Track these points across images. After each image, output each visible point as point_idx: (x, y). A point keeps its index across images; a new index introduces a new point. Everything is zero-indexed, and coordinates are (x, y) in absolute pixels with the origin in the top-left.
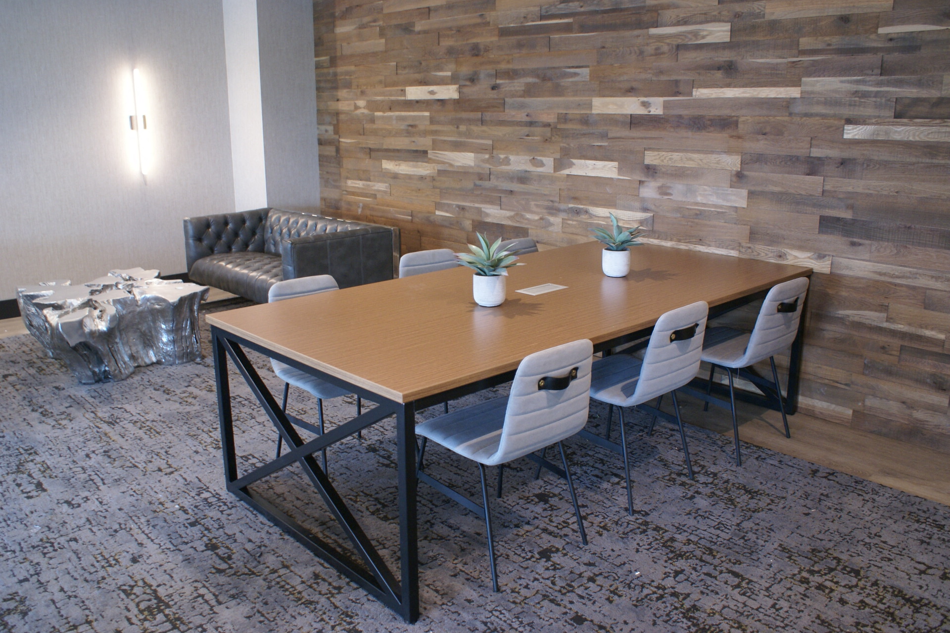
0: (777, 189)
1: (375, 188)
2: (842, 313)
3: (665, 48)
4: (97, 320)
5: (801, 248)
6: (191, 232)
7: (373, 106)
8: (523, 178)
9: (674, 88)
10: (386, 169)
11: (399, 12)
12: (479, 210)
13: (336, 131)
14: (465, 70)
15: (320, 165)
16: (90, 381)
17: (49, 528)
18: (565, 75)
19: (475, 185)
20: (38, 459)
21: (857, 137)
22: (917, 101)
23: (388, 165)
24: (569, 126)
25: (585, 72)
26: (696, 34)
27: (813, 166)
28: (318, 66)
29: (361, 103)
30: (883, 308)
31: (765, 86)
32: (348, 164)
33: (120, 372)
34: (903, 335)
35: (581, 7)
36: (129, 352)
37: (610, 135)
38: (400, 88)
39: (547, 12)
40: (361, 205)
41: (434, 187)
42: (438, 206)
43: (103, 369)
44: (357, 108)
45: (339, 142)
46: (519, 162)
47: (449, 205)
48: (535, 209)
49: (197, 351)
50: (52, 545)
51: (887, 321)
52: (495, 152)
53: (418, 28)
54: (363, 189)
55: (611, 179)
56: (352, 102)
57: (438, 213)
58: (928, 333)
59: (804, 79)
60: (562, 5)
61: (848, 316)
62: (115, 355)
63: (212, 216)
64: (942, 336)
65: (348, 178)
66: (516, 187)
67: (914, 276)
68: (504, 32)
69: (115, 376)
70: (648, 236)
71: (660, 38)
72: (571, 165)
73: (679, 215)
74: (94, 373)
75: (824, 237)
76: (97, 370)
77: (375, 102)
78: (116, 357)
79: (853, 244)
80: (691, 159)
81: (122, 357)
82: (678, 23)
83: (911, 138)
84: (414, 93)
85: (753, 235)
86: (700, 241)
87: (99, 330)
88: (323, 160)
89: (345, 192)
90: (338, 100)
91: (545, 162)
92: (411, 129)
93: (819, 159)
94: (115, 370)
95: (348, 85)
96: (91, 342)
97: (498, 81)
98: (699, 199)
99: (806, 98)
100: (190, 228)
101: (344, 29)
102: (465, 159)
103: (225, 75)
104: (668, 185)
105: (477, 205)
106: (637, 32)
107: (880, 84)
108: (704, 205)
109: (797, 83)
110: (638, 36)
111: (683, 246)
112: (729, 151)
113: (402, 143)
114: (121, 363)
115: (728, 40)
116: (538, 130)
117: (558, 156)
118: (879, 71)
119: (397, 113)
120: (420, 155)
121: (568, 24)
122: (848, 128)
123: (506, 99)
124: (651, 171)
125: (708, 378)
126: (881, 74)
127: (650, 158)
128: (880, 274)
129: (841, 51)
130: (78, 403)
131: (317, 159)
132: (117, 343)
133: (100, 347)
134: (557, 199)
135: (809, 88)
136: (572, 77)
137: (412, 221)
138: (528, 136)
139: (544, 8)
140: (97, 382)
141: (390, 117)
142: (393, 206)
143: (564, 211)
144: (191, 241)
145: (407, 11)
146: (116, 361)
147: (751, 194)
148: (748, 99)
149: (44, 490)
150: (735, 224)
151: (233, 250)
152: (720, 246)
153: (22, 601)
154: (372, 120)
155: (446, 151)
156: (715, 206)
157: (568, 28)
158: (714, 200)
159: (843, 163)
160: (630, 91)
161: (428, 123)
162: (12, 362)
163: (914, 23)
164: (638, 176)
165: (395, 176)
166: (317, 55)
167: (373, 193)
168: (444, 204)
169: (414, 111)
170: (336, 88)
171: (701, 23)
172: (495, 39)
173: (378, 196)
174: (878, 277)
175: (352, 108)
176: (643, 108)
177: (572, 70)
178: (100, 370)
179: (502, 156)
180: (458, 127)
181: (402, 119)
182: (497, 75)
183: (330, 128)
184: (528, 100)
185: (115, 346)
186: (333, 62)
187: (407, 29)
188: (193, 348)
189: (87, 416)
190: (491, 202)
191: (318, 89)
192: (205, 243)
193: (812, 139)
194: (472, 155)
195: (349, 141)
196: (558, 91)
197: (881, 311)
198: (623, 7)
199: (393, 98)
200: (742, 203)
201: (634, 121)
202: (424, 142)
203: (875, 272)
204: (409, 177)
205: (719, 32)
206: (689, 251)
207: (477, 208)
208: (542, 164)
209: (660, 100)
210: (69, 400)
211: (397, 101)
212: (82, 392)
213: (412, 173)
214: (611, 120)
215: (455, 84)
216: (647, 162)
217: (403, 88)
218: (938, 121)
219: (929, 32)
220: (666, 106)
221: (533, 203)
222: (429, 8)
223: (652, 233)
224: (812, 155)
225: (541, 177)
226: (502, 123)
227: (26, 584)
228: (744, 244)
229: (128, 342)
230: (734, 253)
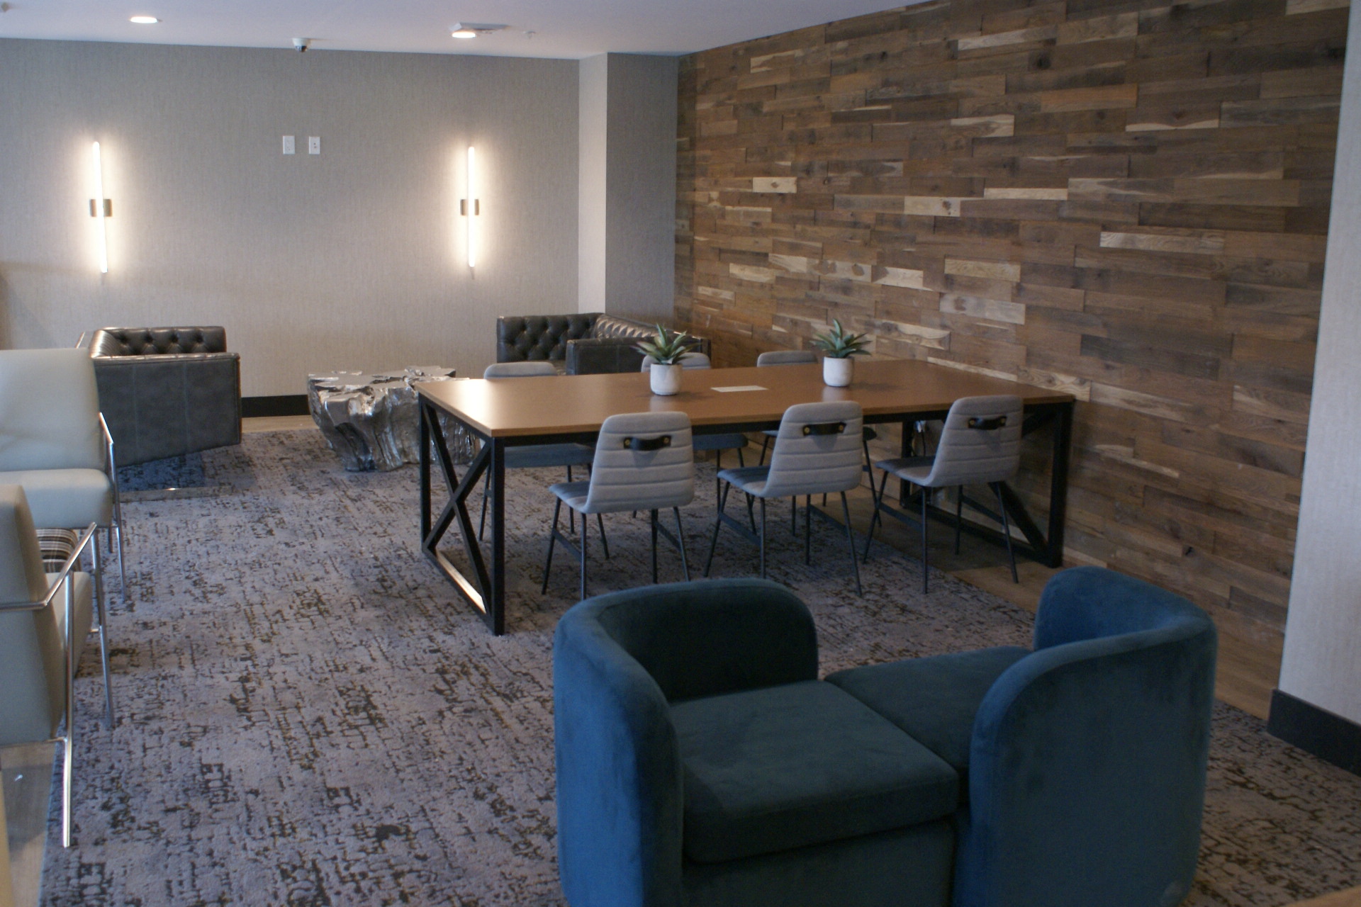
0: (1048, 304)
1: (722, 296)
2: (1100, 447)
3: (963, 142)
4: (365, 405)
5: (1067, 372)
6: (503, 332)
7: (725, 199)
8: (846, 288)
9: (970, 188)
10: (732, 274)
11: (750, 90)
12: (808, 325)
13: (692, 227)
14: (803, 160)
15: (677, 268)
16: (355, 469)
17: (263, 555)
18: (884, 170)
19: (807, 295)
20: (278, 516)
21: (1111, 246)
22: (1157, 207)
23: (735, 270)
24: (885, 228)
25: (899, 166)
26: (987, 127)
27: (1077, 278)
28: (680, 149)
29: (715, 194)
30: (1131, 442)
31: (1040, 187)
32: (701, 267)
33: (385, 462)
34: (1147, 474)
35: (899, 92)
36: (401, 446)
37: (919, 239)
38: (747, 178)
39: (871, 96)
40: (709, 316)
41: (773, 297)
42: (776, 320)
43: (370, 459)
44: (711, 200)
45: (694, 240)
46: (843, 270)
47: (784, 319)
48: (856, 325)
49: (470, 453)
50: (260, 565)
51: (1134, 457)
52: (824, 256)
53: (765, 109)
54: (712, 297)
55: (917, 290)
56: (706, 193)
57: (775, 328)
58: (1166, 471)
59: (1072, 180)
60: (883, 90)
61: (1103, 451)
62: (381, 444)
63: (529, 317)
64: (1176, 474)
65: (699, 284)
66: (840, 298)
67: (1154, 405)
68: (836, 118)
69: (379, 466)
70: (945, 358)
71: (960, 130)
72: (885, 274)
73: (969, 334)
74: (359, 460)
75: (1084, 359)
76: (362, 458)
77: (727, 193)
78: (382, 446)
79: (1108, 367)
80: (980, 269)
81: (390, 450)
82: (973, 115)
83: (1151, 248)
84: (761, 185)
85: (1030, 357)
86: (987, 363)
87: (365, 415)
88: (679, 260)
89: (696, 301)
90: (695, 190)
91: (864, 269)
92: (756, 229)
93: (1082, 269)
94: (379, 460)
95: (704, 174)
96: (356, 425)
97: (831, 175)
98: (987, 315)
99: (1074, 200)
100: (502, 327)
101: (704, 105)
102: (798, 264)
103: (577, 156)
104: (964, 298)
105: (807, 319)
106: (942, 123)
107: (1128, 187)
108: (991, 321)
109: (1063, 184)
110: (943, 127)
111: (973, 370)
112: (1012, 260)
113: (745, 243)
114: (386, 454)
115: (1011, 134)
116: (860, 232)
117: (875, 262)
118: (1125, 173)
119: (745, 208)
120: (760, 258)
121: (887, 111)
122: (1104, 235)
123: (836, 196)
124: (949, 281)
125: (955, 513)
126: (1129, 176)
127: (950, 267)
128: (1130, 402)
129: (1099, 150)
130: (335, 484)
131: (673, 258)
132: (386, 433)
133: (365, 433)
134: (873, 314)
135: (1072, 190)
136: (889, 172)
137: (752, 337)
138: (851, 238)
139: (869, 91)
140: (361, 470)
141: (738, 213)
142: (735, 318)
143: (879, 327)
144: (502, 343)
145: (757, 88)
146: (382, 450)
147: (1030, 311)
148: (1025, 200)
149: (272, 535)
150: (1015, 344)
151: (551, 358)
152: (1003, 370)
153: (223, 588)
154: (723, 215)
155: (781, 254)
156: (999, 323)
157: (885, 116)
158: (999, 316)
159: (1101, 274)
160: (934, 190)
161: (769, 220)
162: (294, 449)
163: (1150, 122)
164: (939, 288)
165: (740, 283)
166: (679, 135)
167: (721, 302)
168: (779, 317)
169: (758, 206)
170: (693, 176)
171: (991, 114)
172: (828, 125)
173: (725, 307)
174: (1127, 406)
175: (707, 200)
176: (944, 209)
177: (889, 164)
178: (366, 459)
179: (830, 262)
180: (794, 227)
181: (747, 214)
182: (828, 167)
183: (686, 223)
184: (853, 197)
185: (383, 435)
186: (693, 144)
187: (756, 109)
188: (466, 449)
189: (337, 493)
190: (819, 317)
191: (679, 176)
192: (518, 346)
193: (1076, 247)
194: (804, 260)
195: (702, 239)
196: (877, 188)
197: (1127, 445)
198: (932, 94)
199: (742, 190)
200: (1020, 319)
201: (938, 224)
202: (765, 243)
203: (1124, 400)
204: (751, 284)
205: (1004, 125)
206: (978, 375)
207: (807, 322)
208: (860, 272)
209: (956, 201)
210: (329, 481)
211: (745, 193)
212: (344, 477)
213: (754, 280)
214: (918, 221)
215: (793, 176)
216: (947, 271)
217: (750, 178)
218: (1171, 229)
219: (1163, 132)
220: (964, 207)
221: (853, 318)
222: (775, 86)
223: (947, 354)
224: (1077, 265)
225: (862, 287)
226: (832, 223)
227: (230, 581)
228: (1022, 368)
229: (400, 435)
230: (1012, 378)
